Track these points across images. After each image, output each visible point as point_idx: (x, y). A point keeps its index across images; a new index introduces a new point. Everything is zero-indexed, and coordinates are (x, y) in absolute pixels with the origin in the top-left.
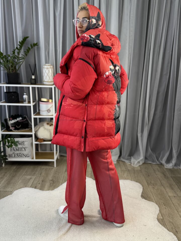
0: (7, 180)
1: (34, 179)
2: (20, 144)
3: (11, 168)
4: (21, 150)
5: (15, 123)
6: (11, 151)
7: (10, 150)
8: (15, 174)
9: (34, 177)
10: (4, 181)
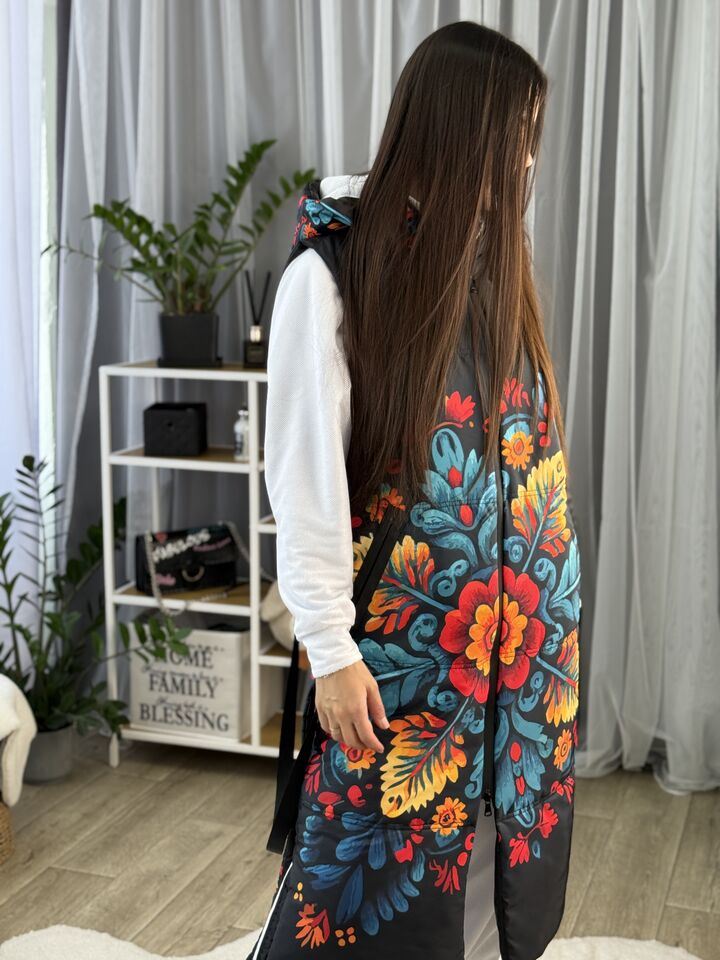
0: (109, 828)
1: (229, 840)
2: (191, 661)
3: (147, 777)
4: (194, 691)
5: (176, 559)
6: (152, 688)
7: (148, 685)
8: (152, 805)
9: (233, 832)
10: (94, 828)
